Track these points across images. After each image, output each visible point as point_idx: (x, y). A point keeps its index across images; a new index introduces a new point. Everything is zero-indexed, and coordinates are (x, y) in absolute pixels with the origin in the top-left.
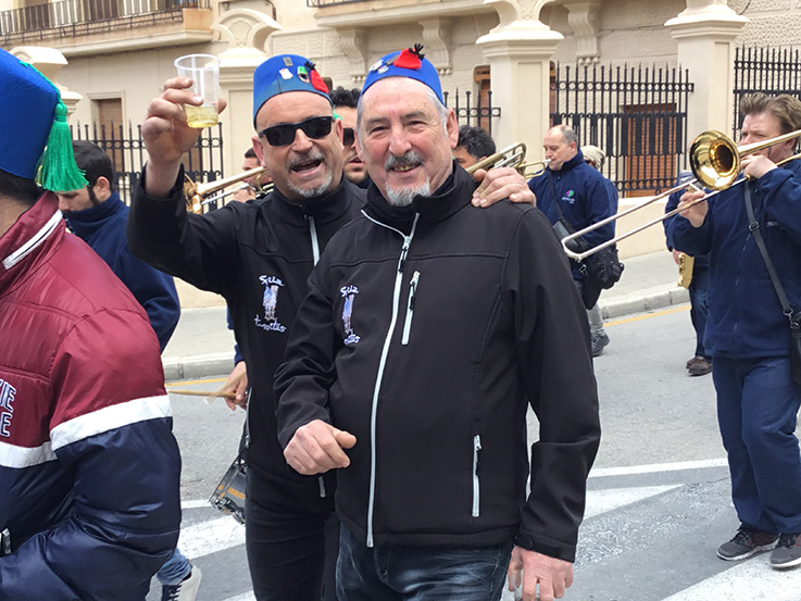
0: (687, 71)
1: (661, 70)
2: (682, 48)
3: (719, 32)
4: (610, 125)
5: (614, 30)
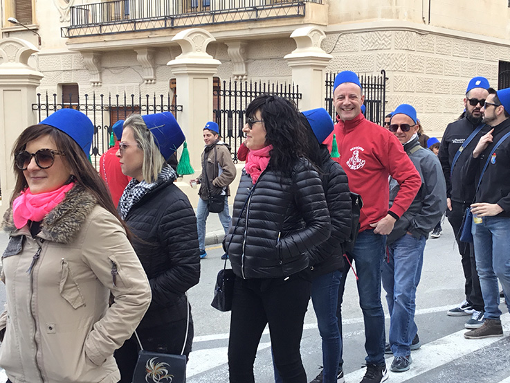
0: (297, 86)
1: (281, 85)
2: (295, 72)
3: (316, 64)
5: (255, 60)
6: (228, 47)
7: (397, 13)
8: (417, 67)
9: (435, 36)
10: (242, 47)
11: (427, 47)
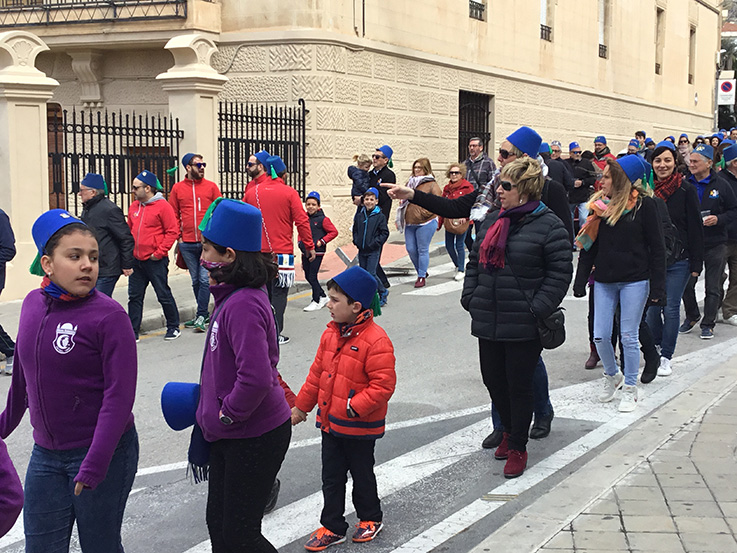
0: (177, 120)
1: (153, 118)
2: (173, 100)
3: (205, 88)
4: (107, 164)
5: (115, 79)
6: (72, 59)
7: (319, 19)
8: (348, 95)
9: (372, 54)
10: (94, 60)
11: (361, 69)
